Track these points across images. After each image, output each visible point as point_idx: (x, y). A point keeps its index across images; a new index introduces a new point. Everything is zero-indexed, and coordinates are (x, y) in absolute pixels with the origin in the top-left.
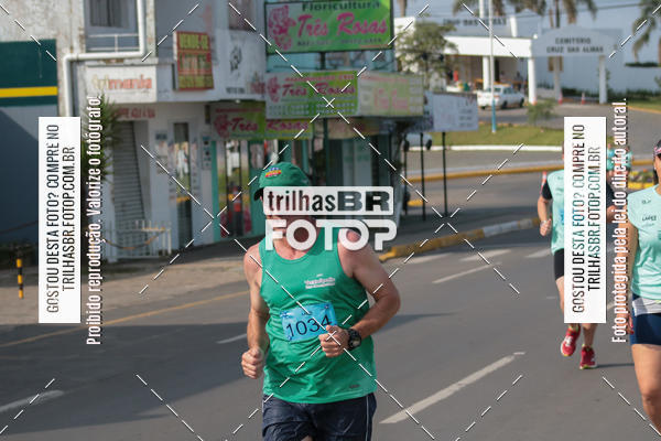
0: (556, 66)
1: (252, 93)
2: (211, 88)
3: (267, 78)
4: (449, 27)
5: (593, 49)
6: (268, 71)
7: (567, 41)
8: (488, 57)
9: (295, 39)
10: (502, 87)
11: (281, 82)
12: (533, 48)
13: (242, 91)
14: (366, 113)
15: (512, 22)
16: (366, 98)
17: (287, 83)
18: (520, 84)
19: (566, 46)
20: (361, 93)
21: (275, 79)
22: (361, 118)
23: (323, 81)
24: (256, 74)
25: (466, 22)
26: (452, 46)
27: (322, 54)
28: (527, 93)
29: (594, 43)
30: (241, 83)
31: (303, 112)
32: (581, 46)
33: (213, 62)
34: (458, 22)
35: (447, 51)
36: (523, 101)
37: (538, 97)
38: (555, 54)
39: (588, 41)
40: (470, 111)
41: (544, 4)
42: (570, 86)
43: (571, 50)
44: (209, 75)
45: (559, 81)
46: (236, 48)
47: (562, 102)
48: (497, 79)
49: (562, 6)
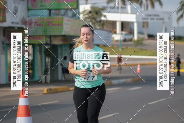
0: (145, 25)
1: (22, 24)
2: (5, 21)
3: (28, 19)
4: (104, 9)
5: (160, 19)
6: (28, 16)
7: (150, 15)
8: (119, 21)
9: (39, 4)
10: (124, 33)
11: (33, 21)
12: (137, 18)
13: (18, 23)
14: (66, 34)
15: (129, 7)
16: (67, 28)
17: (36, 21)
18: (131, 32)
19: (149, 18)
20: (65, 26)
21: (31, 20)
22: (64, 36)
23: (50, 21)
24: (23, 17)
25: (111, 8)
26: (105, 16)
27: (50, 10)
28: (134, 36)
29: (161, 17)
30: (17, 20)
31: (42, 33)
32: (156, 18)
33: (6, 11)
34: (107, 7)
35: (103, 18)
36: (132, 38)
37: (138, 37)
38: (145, 21)
39: (158, 16)
40: (109, 37)
41: (142, 2)
42: (151, 33)
43: (152, 19)
44: (4, 16)
45: (146, 32)
46: (15, 7)
47: (148, 39)
48: (122, 30)
49: (149, 3)
